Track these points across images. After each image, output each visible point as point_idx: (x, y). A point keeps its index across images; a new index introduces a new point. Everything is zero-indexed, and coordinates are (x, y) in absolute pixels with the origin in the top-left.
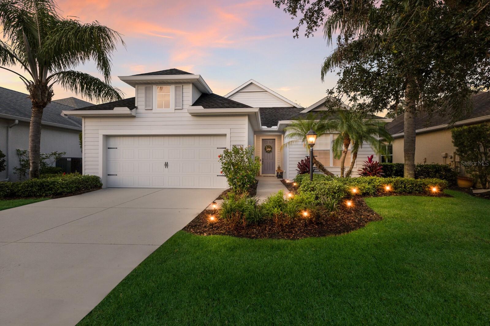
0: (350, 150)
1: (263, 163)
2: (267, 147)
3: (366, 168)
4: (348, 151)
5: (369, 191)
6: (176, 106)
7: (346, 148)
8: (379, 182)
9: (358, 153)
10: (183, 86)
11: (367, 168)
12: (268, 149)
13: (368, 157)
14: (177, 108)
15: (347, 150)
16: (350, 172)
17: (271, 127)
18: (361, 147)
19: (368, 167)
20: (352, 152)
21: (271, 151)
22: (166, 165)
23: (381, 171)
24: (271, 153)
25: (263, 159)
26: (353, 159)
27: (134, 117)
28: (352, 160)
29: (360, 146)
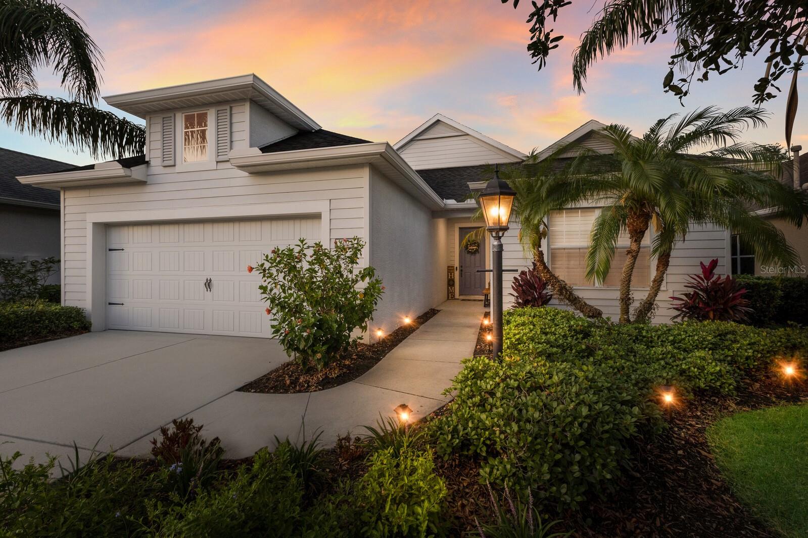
0: (650, 247)
1: (461, 275)
2: (469, 243)
3: (695, 292)
4: (641, 249)
5: (718, 384)
6: (219, 154)
7: (636, 241)
8: (751, 344)
9: (673, 253)
10: (231, 108)
11: (698, 294)
12: (471, 248)
13: (701, 263)
14: (221, 158)
15: (639, 249)
16: (648, 306)
17: (464, 202)
18: (682, 239)
19: (701, 290)
20: (655, 251)
21: (478, 251)
22: (208, 284)
23: (744, 301)
24: (478, 255)
26: (657, 270)
27: (142, 183)
28: (653, 273)
29: (678, 236)
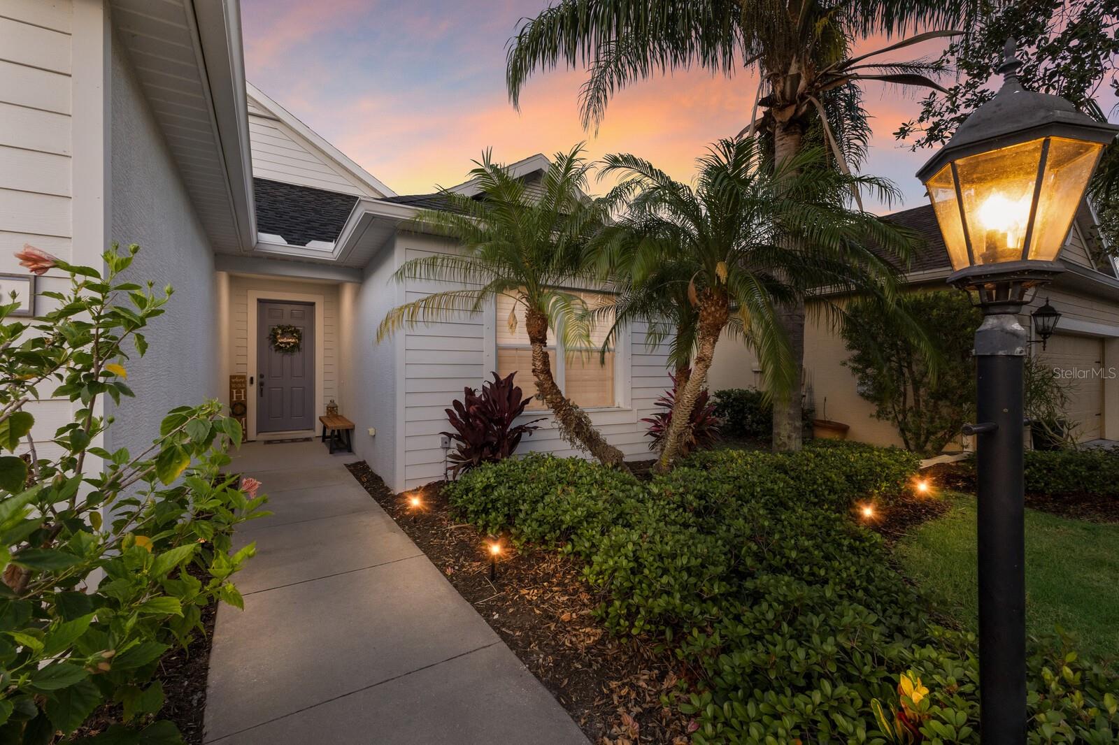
1: (261, 392)
2: (280, 332)
12: (285, 340)
17: (304, 244)
21: (298, 347)
24: (297, 355)
25: (262, 376)
